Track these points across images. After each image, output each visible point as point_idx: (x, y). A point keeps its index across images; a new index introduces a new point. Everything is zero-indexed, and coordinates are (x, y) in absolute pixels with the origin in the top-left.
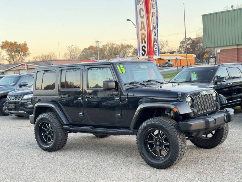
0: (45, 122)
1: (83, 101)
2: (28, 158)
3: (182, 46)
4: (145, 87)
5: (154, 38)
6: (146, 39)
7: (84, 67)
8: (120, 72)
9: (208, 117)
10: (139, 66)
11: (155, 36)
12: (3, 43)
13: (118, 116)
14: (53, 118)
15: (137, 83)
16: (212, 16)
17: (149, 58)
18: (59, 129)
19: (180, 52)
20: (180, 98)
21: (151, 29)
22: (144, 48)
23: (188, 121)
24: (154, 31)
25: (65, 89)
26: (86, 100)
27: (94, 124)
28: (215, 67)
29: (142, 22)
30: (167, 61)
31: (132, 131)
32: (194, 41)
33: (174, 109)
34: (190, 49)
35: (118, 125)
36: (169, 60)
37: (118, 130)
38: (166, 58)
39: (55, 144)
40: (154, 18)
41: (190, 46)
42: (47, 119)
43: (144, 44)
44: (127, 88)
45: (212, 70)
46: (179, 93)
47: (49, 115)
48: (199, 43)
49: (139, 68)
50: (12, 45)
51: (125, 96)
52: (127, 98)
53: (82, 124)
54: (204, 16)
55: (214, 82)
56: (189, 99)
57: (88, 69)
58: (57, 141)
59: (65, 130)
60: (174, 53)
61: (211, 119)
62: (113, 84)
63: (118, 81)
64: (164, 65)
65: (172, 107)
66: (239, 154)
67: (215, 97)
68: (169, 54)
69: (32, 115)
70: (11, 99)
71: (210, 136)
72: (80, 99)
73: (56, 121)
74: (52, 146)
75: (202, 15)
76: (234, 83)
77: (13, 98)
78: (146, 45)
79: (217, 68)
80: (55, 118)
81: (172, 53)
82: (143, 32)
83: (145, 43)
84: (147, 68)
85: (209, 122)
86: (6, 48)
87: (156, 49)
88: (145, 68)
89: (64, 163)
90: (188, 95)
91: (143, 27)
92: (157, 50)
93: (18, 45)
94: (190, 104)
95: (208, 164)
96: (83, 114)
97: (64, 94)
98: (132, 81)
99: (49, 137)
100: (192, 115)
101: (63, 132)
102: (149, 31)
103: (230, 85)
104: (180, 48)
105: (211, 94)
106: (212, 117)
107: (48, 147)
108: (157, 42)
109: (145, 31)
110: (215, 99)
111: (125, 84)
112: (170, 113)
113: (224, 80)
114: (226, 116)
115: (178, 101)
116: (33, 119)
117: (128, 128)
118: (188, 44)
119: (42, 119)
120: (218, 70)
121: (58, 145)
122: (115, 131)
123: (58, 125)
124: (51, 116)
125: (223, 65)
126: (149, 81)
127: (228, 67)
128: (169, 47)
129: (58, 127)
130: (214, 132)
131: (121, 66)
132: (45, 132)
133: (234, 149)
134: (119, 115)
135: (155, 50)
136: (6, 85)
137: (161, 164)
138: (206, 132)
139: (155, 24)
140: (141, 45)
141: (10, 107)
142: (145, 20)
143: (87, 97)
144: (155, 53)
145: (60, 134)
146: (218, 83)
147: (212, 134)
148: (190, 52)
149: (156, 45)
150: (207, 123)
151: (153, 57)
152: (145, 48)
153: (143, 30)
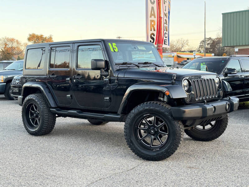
0: (33, 104)
1: (71, 82)
2: (10, 141)
3: (202, 45)
4: (139, 68)
5: (165, 26)
6: (156, 27)
7: (74, 44)
8: (112, 50)
9: (206, 104)
10: (135, 46)
11: (166, 24)
12: (30, 35)
13: (106, 99)
14: (41, 100)
15: (131, 64)
16: (232, 15)
17: (158, 46)
18: (46, 112)
19: (200, 52)
20: (175, 80)
21: (162, 16)
22: (152, 36)
23: (182, 107)
24: (165, 19)
25: (54, 68)
26: (75, 81)
27: (82, 107)
28: (227, 58)
29: (153, 8)
30: (186, 60)
31: (120, 117)
32: (214, 41)
33: (166, 92)
34: (209, 48)
35: (106, 109)
36: (188, 59)
37: (106, 115)
38: (185, 56)
39: (41, 128)
40: (166, 5)
41: (210, 46)
42: (34, 100)
43: (153, 32)
44: (118, 68)
45: (223, 61)
46: (174, 75)
47: (36, 97)
48: (219, 43)
49: (135, 49)
50: (38, 37)
51: (115, 77)
52: (117, 80)
53: (70, 107)
54: (224, 15)
55: (224, 74)
56: (185, 83)
57: (79, 46)
58: (43, 125)
59: (53, 113)
60: (193, 52)
61: (209, 107)
62: (103, 63)
63: (108, 60)
64: (183, 63)
65: (165, 90)
66: (241, 150)
67: (218, 83)
68: (188, 53)
69: (21, 97)
70: (15, 83)
71: (208, 127)
72: (68, 80)
73: (43, 103)
74: (38, 129)
75: (222, 14)
76: (246, 76)
77: (17, 82)
78: (155, 33)
79: (229, 59)
80: (42, 99)
81: (191, 52)
82: (153, 18)
83: (154, 30)
84: (145, 49)
85: (206, 109)
86: (32, 40)
87: (166, 37)
88: (143, 49)
89: (44, 149)
90: (184, 77)
91: (153, 13)
92: (167, 39)
93: (44, 38)
94: (186, 89)
95: (203, 159)
96: (71, 96)
97: (53, 74)
98: (125, 62)
99: (37, 121)
100: (188, 101)
101: (50, 115)
102: (160, 18)
103: (241, 78)
104: (200, 47)
105: (213, 79)
106: (211, 104)
107: (34, 130)
108: (168, 31)
109: (155, 17)
110: (217, 86)
111: (116, 64)
112: (163, 97)
113: (235, 72)
114: (229, 104)
115: (172, 84)
116: (21, 100)
117: (116, 113)
118: (208, 44)
119: (29, 100)
120: (230, 61)
121: (44, 129)
122: (103, 116)
123: (45, 108)
124: (39, 97)
125: (235, 56)
126: (146, 63)
127: (241, 59)
128: (189, 46)
129: (45, 110)
130: (213, 123)
131: (114, 44)
132: (32, 114)
133: (237, 144)
134: (108, 98)
135: (164, 38)
136: (14, 70)
137: (155, 156)
138: (203, 121)
139: (167, 12)
140: (150, 33)
141: (14, 91)
142: (155, 6)
143: (75, 77)
144: (165, 42)
145: (46, 117)
146: (229, 75)
147: (211, 124)
148: (209, 52)
149: (166, 34)
150: (204, 110)
151: (162, 46)
152: (154, 36)
153: (153, 17)
